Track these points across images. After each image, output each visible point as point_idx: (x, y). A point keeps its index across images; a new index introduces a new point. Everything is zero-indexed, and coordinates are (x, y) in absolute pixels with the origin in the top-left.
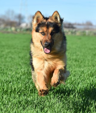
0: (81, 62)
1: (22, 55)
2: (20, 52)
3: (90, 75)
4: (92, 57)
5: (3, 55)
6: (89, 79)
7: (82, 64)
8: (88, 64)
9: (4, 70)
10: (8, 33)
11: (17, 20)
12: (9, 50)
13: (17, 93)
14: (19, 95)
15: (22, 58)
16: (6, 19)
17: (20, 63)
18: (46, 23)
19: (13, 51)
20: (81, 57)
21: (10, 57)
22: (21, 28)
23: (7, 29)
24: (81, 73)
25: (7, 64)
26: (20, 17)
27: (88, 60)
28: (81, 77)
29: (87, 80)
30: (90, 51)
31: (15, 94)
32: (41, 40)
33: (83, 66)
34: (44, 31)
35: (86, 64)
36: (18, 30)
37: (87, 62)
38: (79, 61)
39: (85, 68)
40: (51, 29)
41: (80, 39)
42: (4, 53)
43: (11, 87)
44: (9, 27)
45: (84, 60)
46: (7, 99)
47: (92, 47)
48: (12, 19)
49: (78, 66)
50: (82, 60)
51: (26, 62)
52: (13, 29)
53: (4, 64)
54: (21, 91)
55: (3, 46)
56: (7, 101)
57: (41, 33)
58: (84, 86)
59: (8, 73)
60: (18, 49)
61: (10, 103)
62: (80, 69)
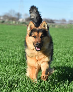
0: (58, 45)
1: (19, 39)
2: (18, 38)
3: (63, 54)
4: (65, 42)
5: (7, 39)
6: (63, 56)
7: (58, 46)
8: (63, 46)
9: (7, 49)
10: (10, 25)
11: (17, 17)
12: (11, 36)
13: (15, 64)
14: (17, 65)
15: (19, 42)
16: (9, 16)
17: (18, 45)
18: (37, 29)
19: (13, 36)
20: (58, 42)
21: (12, 41)
22: (19, 22)
23: (10, 22)
24: (58, 52)
25: (9, 45)
26: (19, 15)
27: (63, 44)
28: (57, 55)
29: (62, 57)
30: (64, 38)
31: (14, 65)
32: (34, 42)
33: (59, 48)
34: (36, 35)
35: (61, 47)
36: (17, 23)
37: (62, 45)
38: (56, 45)
39: (60, 49)
40: (41, 34)
41: (58, 30)
42: (7, 38)
43: (12, 60)
44: (11, 21)
45: (60, 43)
46: (8, 68)
47: (65, 36)
48: (13, 15)
49: (56, 48)
50: (59, 44)
51: (22, 44)
52: (14, 22)
53: (7, 45)
54: (18, 63)
55: (7, 33)
56: (8, 69)
57: (34, 37)
58: (59, 61)
59: (9, 51)
60: (17, 35)
61: (10, 71)
62: (57, 50)
